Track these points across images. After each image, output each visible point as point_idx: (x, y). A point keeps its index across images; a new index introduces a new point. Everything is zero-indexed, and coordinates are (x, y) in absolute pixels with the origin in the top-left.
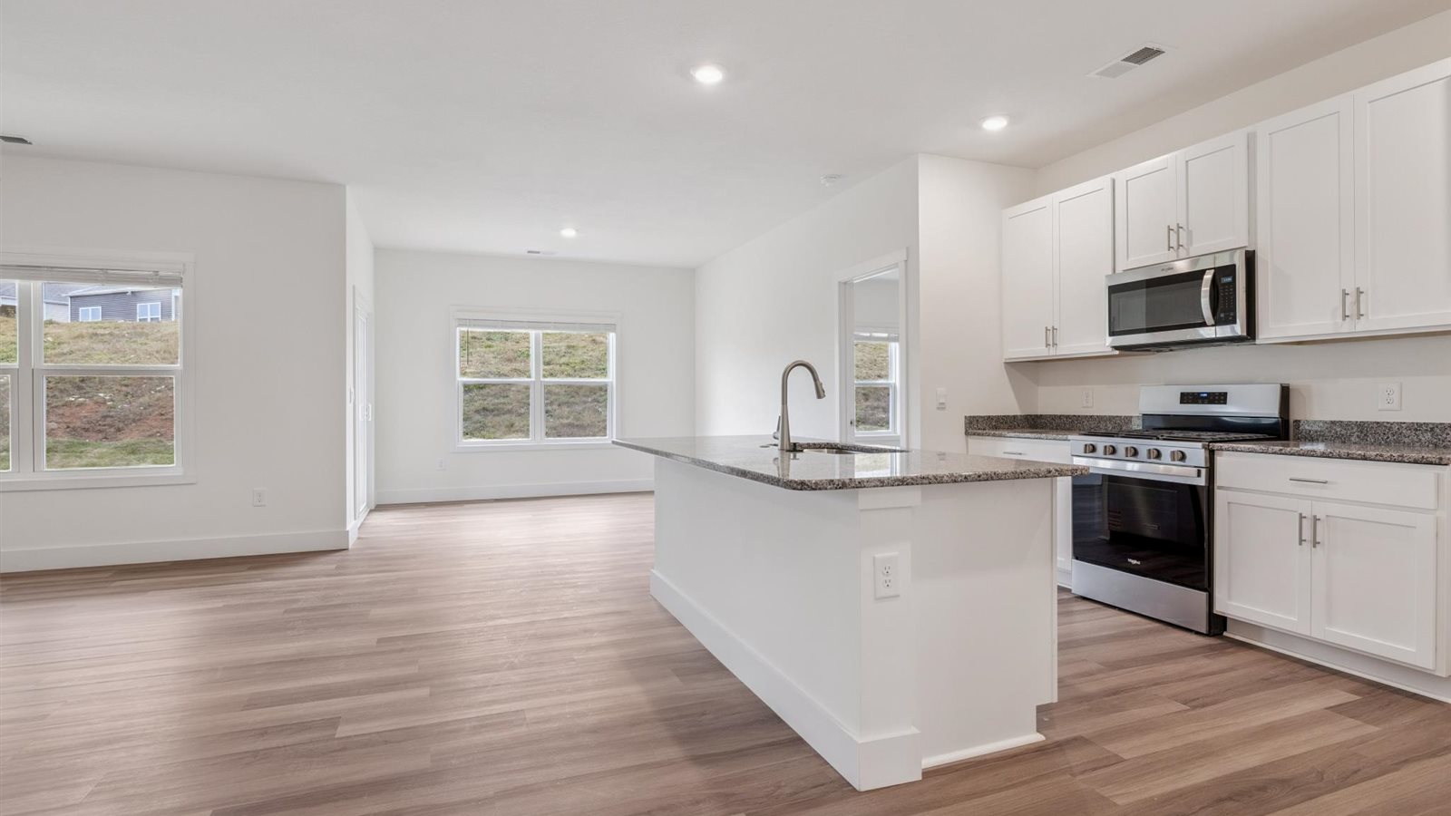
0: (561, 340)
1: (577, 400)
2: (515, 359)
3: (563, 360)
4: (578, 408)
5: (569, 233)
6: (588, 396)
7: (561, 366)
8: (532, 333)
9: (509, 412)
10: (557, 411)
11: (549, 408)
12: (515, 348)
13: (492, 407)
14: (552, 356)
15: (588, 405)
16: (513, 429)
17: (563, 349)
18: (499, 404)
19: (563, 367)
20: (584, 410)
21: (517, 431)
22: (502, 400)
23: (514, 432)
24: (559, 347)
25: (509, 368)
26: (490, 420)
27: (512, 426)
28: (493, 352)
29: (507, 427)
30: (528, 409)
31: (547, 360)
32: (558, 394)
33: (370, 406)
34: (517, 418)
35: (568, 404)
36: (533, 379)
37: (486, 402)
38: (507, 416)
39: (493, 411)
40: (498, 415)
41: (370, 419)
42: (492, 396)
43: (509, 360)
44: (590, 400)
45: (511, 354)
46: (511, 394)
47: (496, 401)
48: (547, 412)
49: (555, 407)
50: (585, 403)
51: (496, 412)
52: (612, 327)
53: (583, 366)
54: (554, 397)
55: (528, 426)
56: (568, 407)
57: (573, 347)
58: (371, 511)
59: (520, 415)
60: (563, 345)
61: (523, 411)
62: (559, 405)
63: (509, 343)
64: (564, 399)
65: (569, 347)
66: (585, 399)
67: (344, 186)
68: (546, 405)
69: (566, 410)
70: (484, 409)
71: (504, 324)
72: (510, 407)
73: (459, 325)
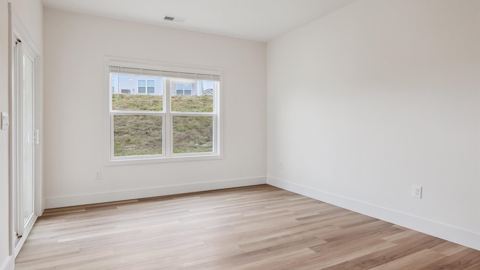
0: (150, 98)
2: (128, 107)
3: (152, 108)
9: (127, 133)
10: (152, 133)
12: (128, 101)
16: (129, 142)
17: (152, 102)
21: (132, 143)
22: (123, 127)
23: (130, 144)
24: (149, 101)
27: (129, 140)
28: (116, 103)
29: (126, 141)
32: (152, 124)
33: (38, 131)
34: (132, 137)
36: (165, 112)
38: (126, 135)
40: (121, 135)
41: (38, 143)
42: (117, 125)
45: (125, 105)
46: (127, 124)
47: (120, 128)
49: (151, 131)
54: (149, 126)
56: (158, 131)
57: (157, 101)
58: (39, 219)
59: (133, 135)
60: (151, 101)
62: (153, 130)
63: (124, 100)
65: (154, 101)
71: (145, 71)
72: (128, 131)
73: (112, 71)
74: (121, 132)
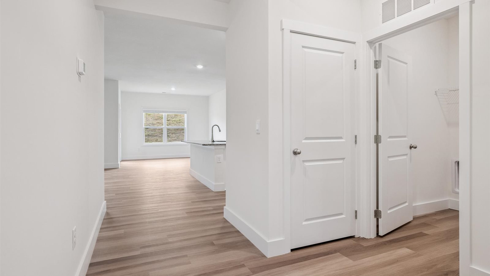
1: (178, 132)
2: (158, 119)
3: (173, 120)
4: (178, 135)
5: (173, 89)
6: (181, 131)
7: (173, 121)
8: (164, 114)
9: (156, 136)
10: (171, 136)
11: (169, 135)
13: (151, 134)
14: (170, 118)
15: (181, 134)
18: (152, 133)
19: (173, 122)
20: (180, 135)
21: (159, 141)
22: (154, 132)
24: (172, 115)
25: (156, 122)
26: (150, 138)
27: (157, 140)
28: (151, 117)
29: (155, 140)
30: (162, 135)
31: (168, 119)
35: (175, 133)
36: (164, 126)
37: (149, 133)
38: (156, 137)
39: (151, 135)
42: (151, 131)
43: (156, 120)
44: (182, 132)
45: (156, 118)
46: (157, 130)
48: (168, 136)
49: (171, 134)
50: (180, 133)
51: (152, 136)
52: (186, 112)
53: (180, 121)
54: (170, 131)
55: (162, 140)
58: (121, 161)
59: (160, 137)
61: (160, 136)
62: (172, 134)
64: (173, 132)
66: (180, 132)
67: (118, 81)
68: (168, 134)
69: (174, 135)
70: (148, 135)
71: (156, 112)
72: (156, 134)
73: (144, 112)
74: (152, 135)
